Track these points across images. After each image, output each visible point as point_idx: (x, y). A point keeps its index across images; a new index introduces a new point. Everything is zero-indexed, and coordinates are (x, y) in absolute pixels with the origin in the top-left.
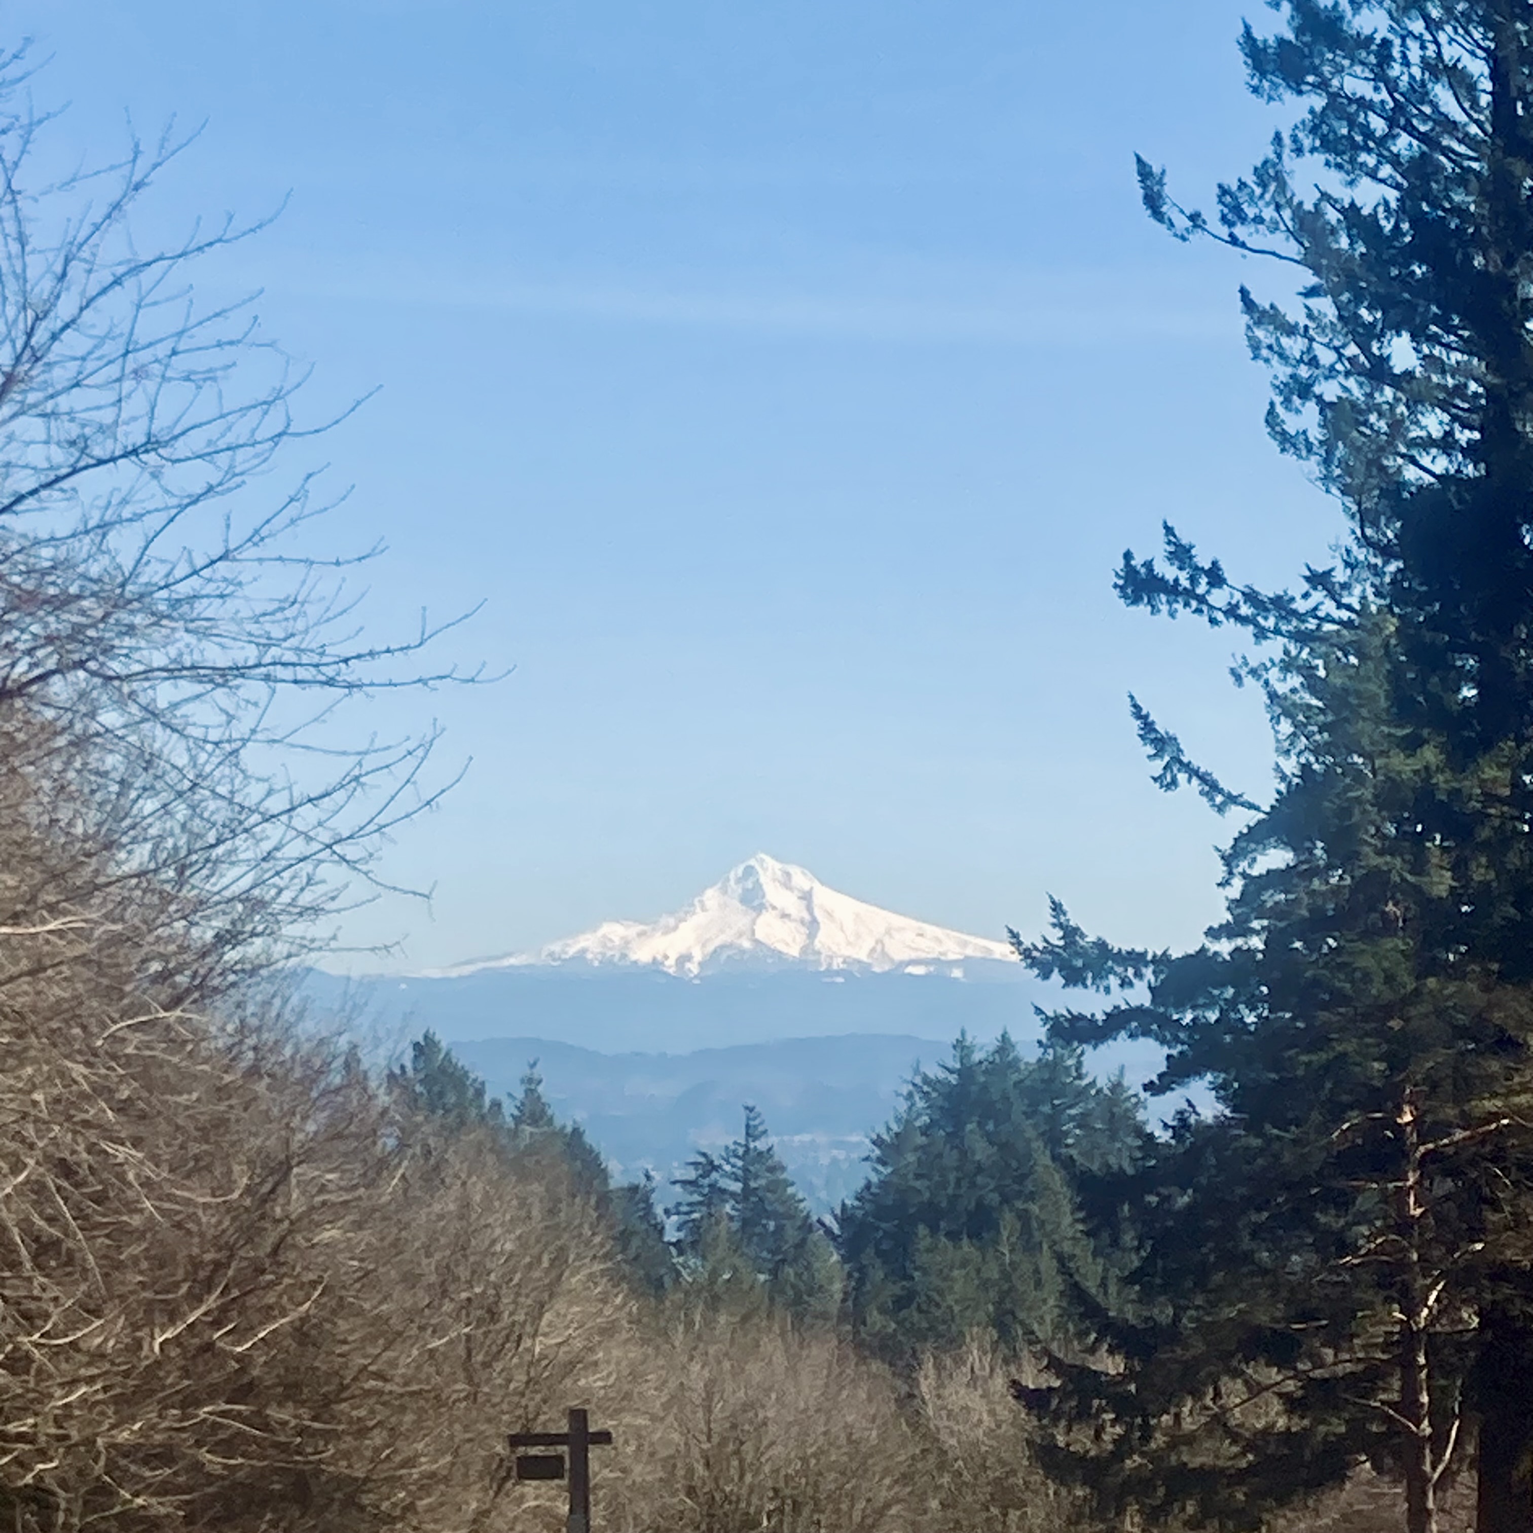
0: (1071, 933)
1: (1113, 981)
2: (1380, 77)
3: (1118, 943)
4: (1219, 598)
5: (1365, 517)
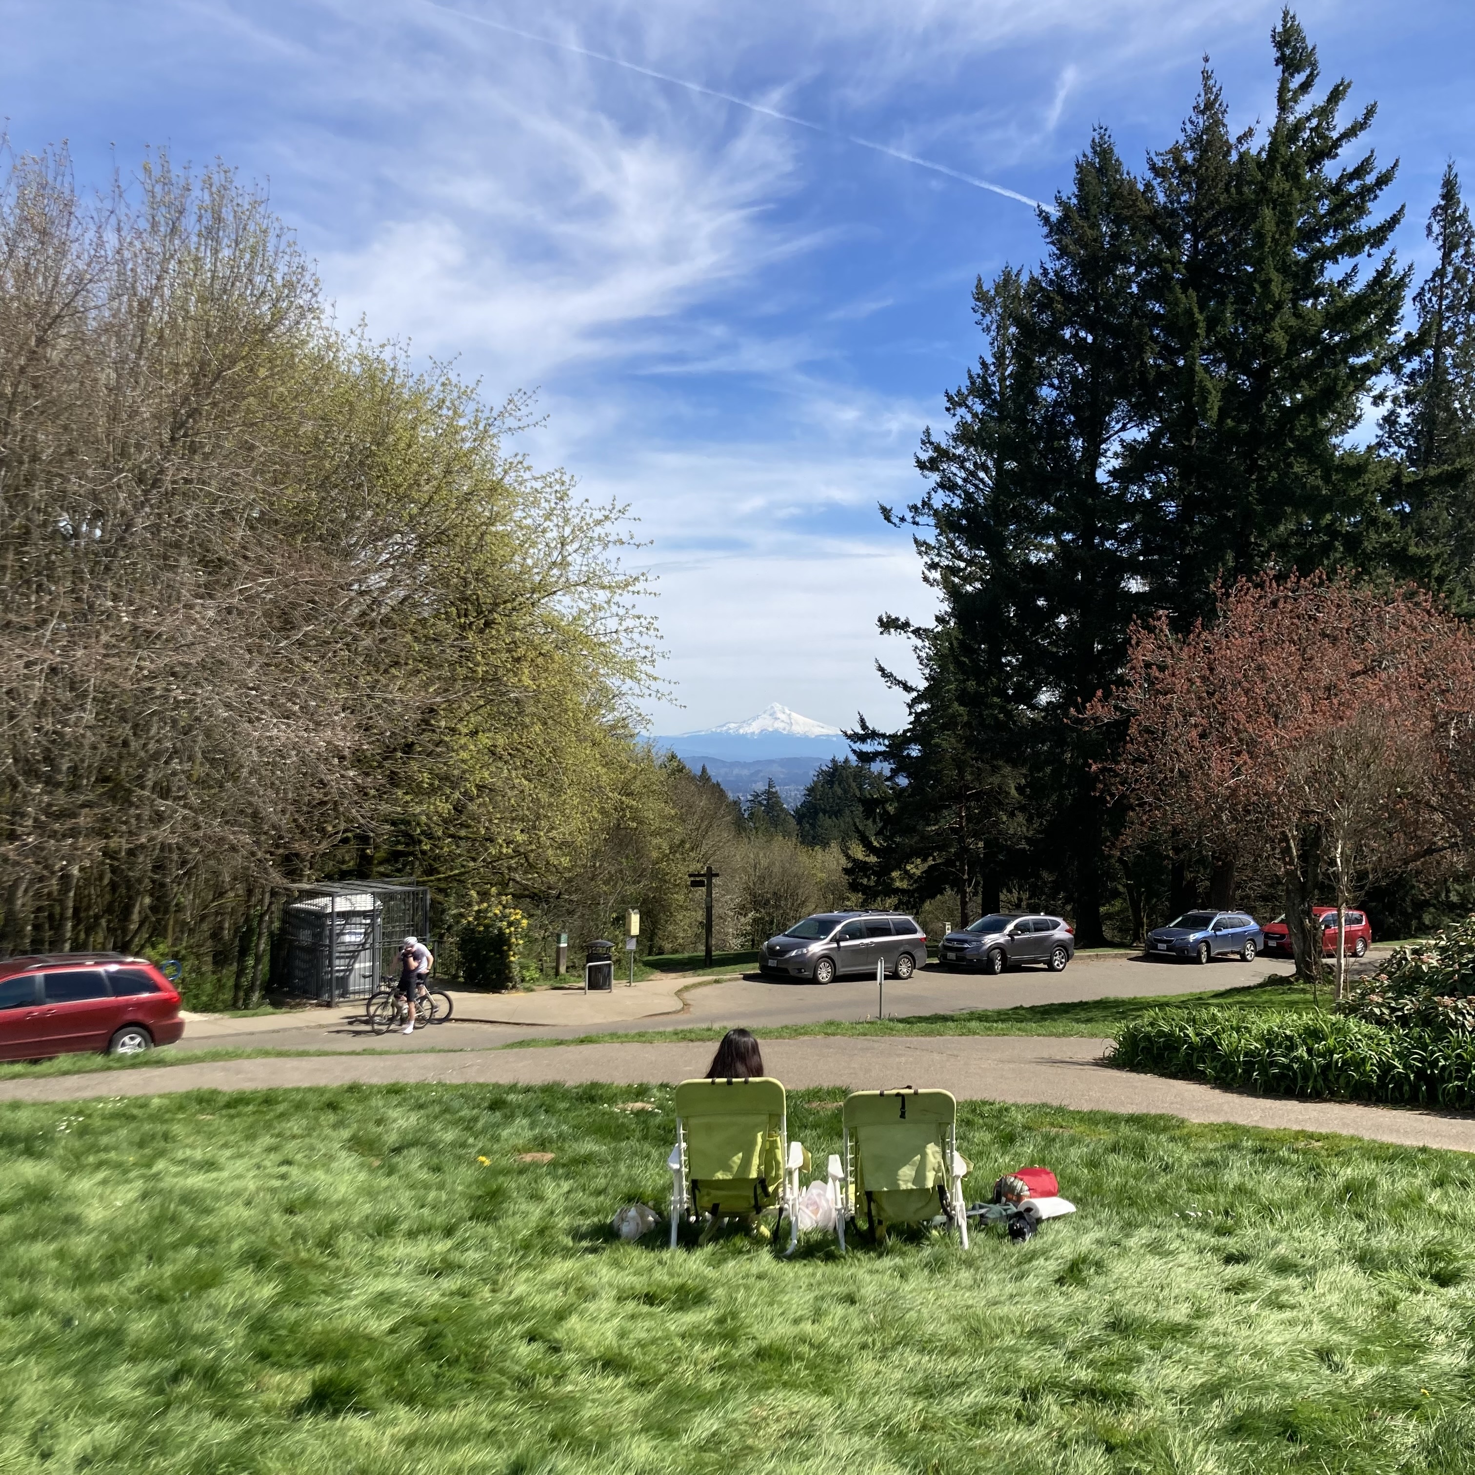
0: (865, 727)
1: (877, 742)
3: (879, 730)
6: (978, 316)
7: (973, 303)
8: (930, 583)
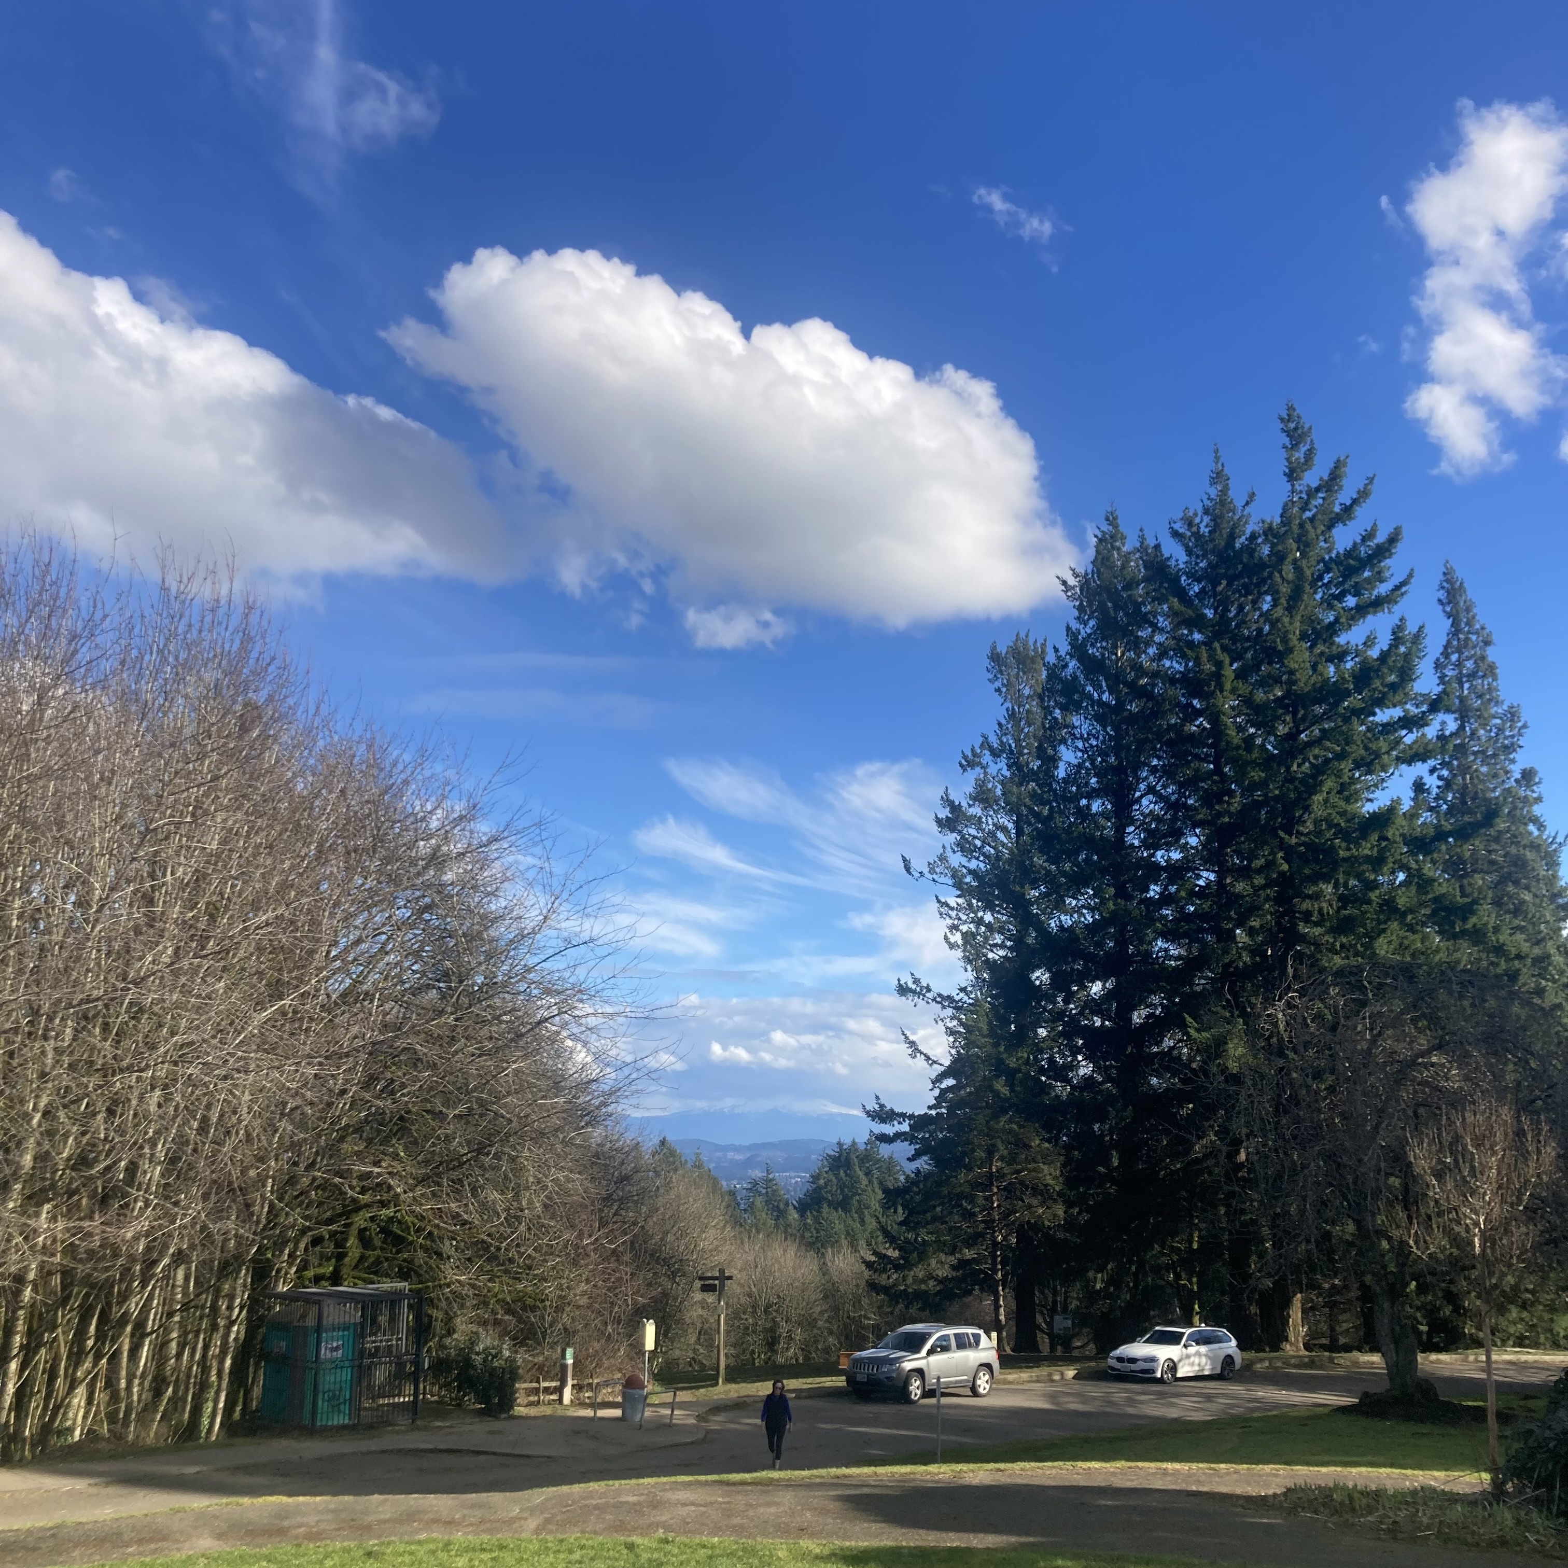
0: (882, 1106)
1: (895, 1123)
2: (979, 829)
3: (897, 1110)
4: (930, 995)
5: (977, 970)
6: (991, 676)
7: (987, 662)
8: (952, 946)
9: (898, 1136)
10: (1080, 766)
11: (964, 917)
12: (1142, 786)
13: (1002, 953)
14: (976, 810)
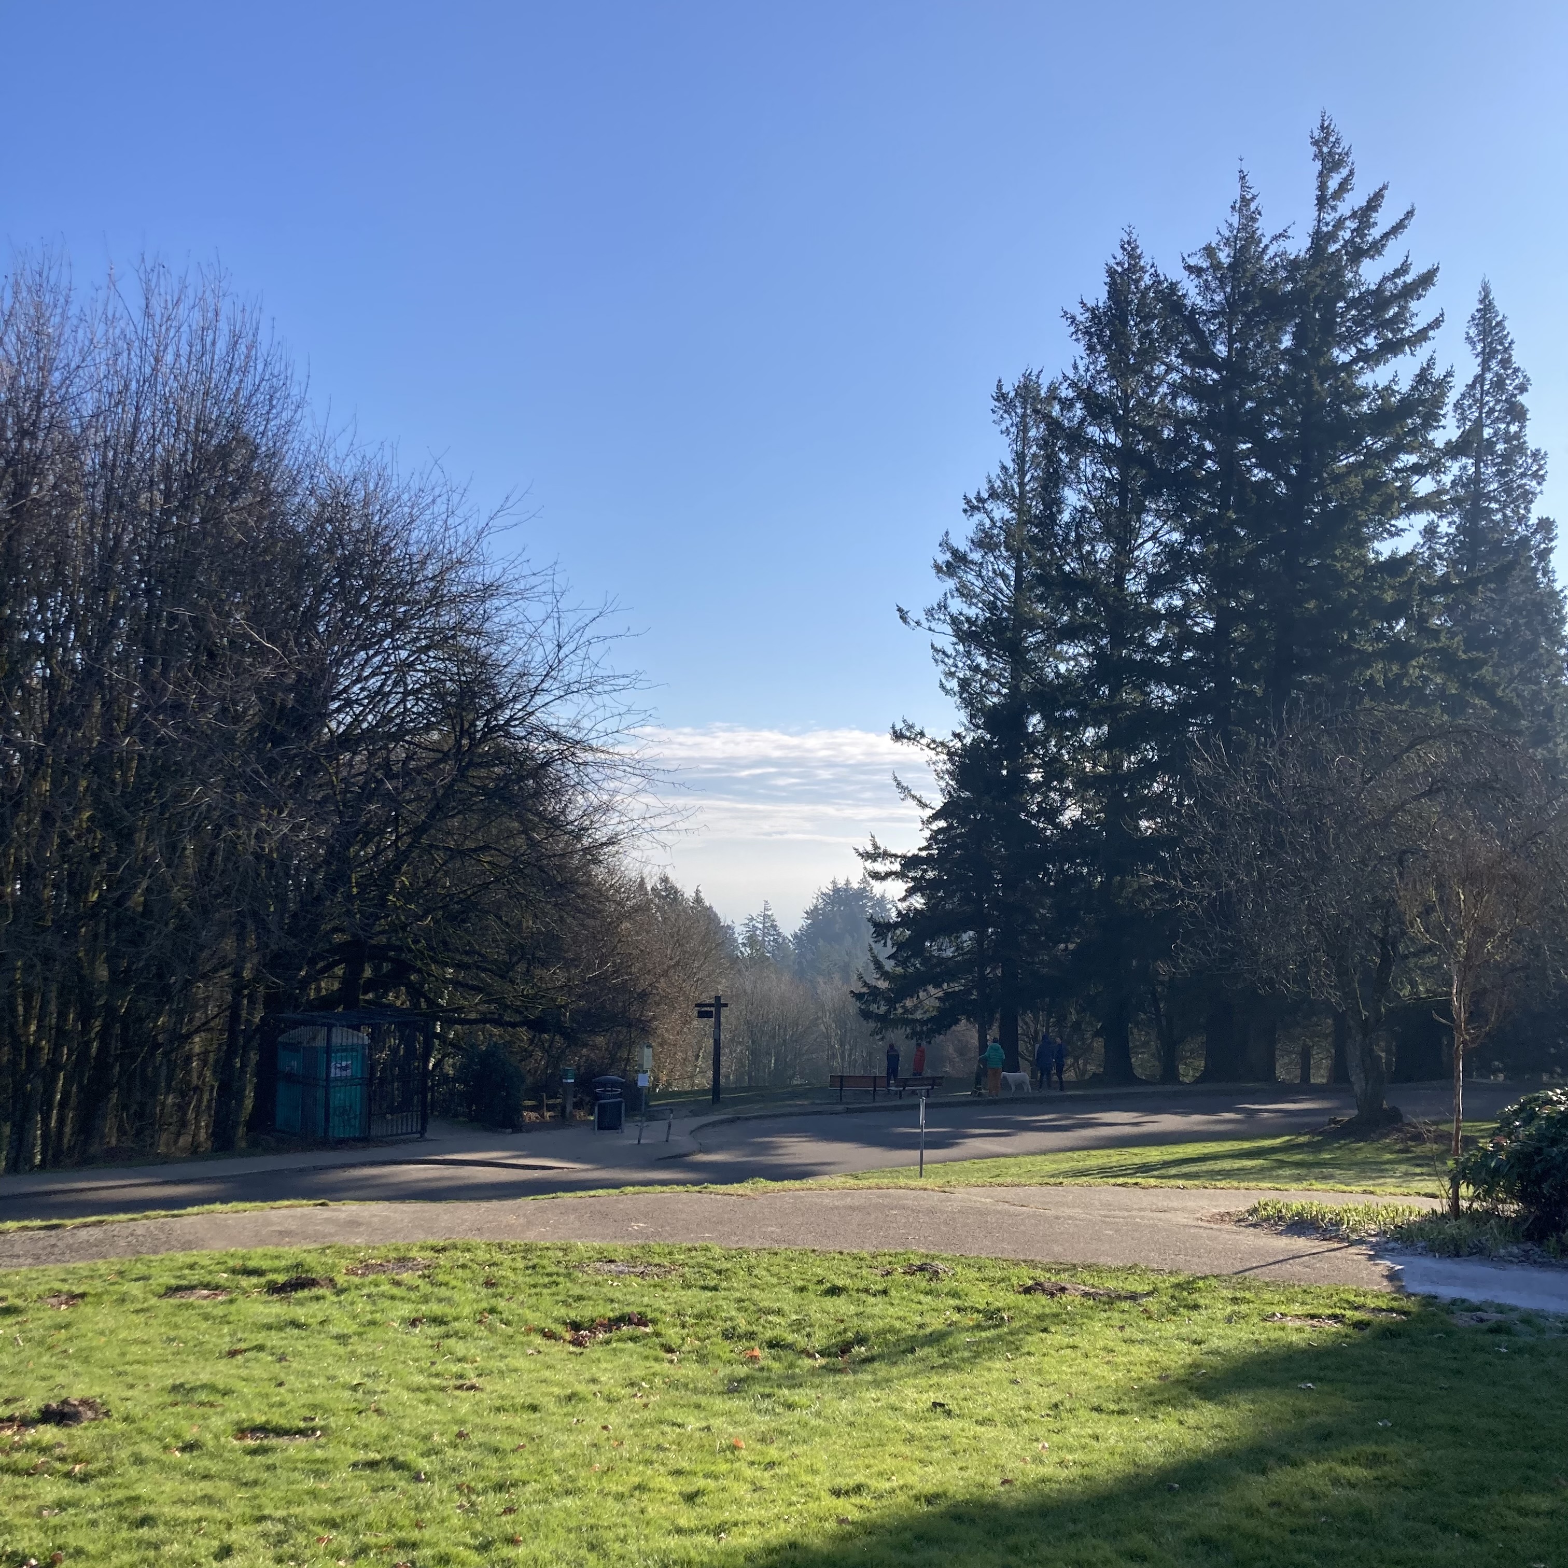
0: (875, 846)
1: (888, 862)
2: (979, 575)
3: (890, 850)
4: (924, 741)
5: (972, 716)
6: (996, 417)
7: (992, 403)
8: (947, 692)
9: (888, 875)
10: (1084, 509)
11: (960, 665)
12: (1147, 533)
13: (995, 700)
14: (976, 556)
